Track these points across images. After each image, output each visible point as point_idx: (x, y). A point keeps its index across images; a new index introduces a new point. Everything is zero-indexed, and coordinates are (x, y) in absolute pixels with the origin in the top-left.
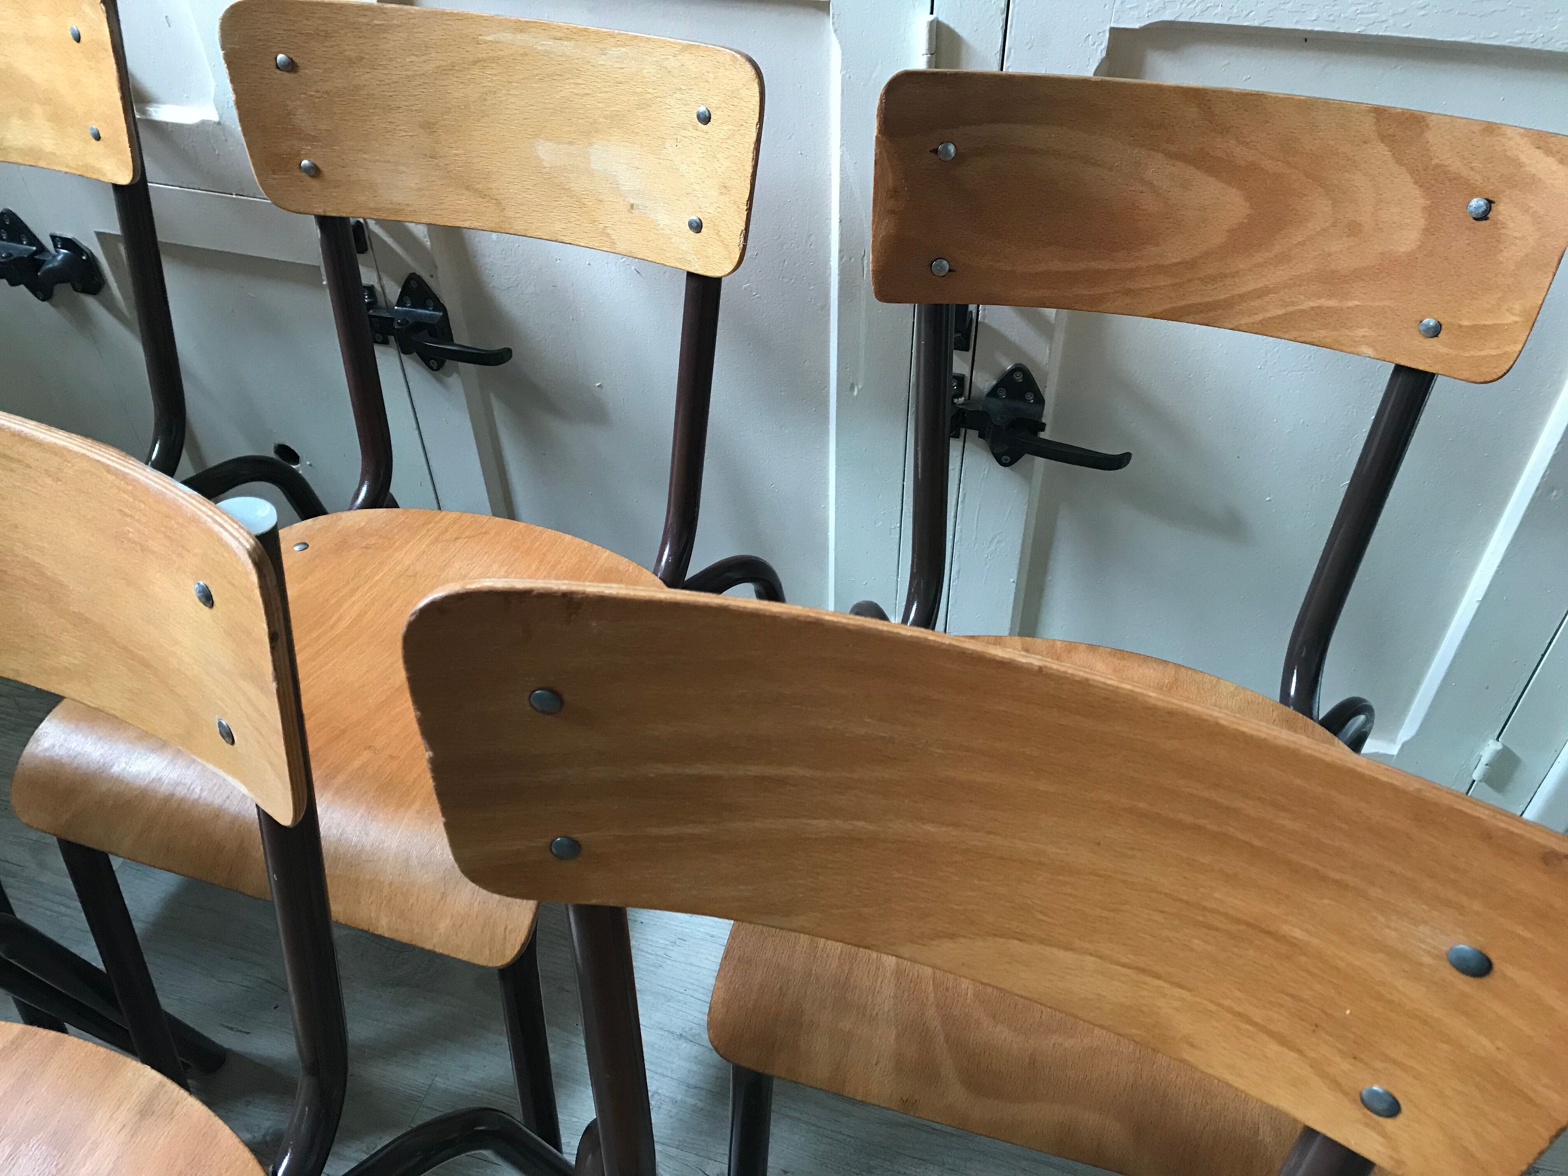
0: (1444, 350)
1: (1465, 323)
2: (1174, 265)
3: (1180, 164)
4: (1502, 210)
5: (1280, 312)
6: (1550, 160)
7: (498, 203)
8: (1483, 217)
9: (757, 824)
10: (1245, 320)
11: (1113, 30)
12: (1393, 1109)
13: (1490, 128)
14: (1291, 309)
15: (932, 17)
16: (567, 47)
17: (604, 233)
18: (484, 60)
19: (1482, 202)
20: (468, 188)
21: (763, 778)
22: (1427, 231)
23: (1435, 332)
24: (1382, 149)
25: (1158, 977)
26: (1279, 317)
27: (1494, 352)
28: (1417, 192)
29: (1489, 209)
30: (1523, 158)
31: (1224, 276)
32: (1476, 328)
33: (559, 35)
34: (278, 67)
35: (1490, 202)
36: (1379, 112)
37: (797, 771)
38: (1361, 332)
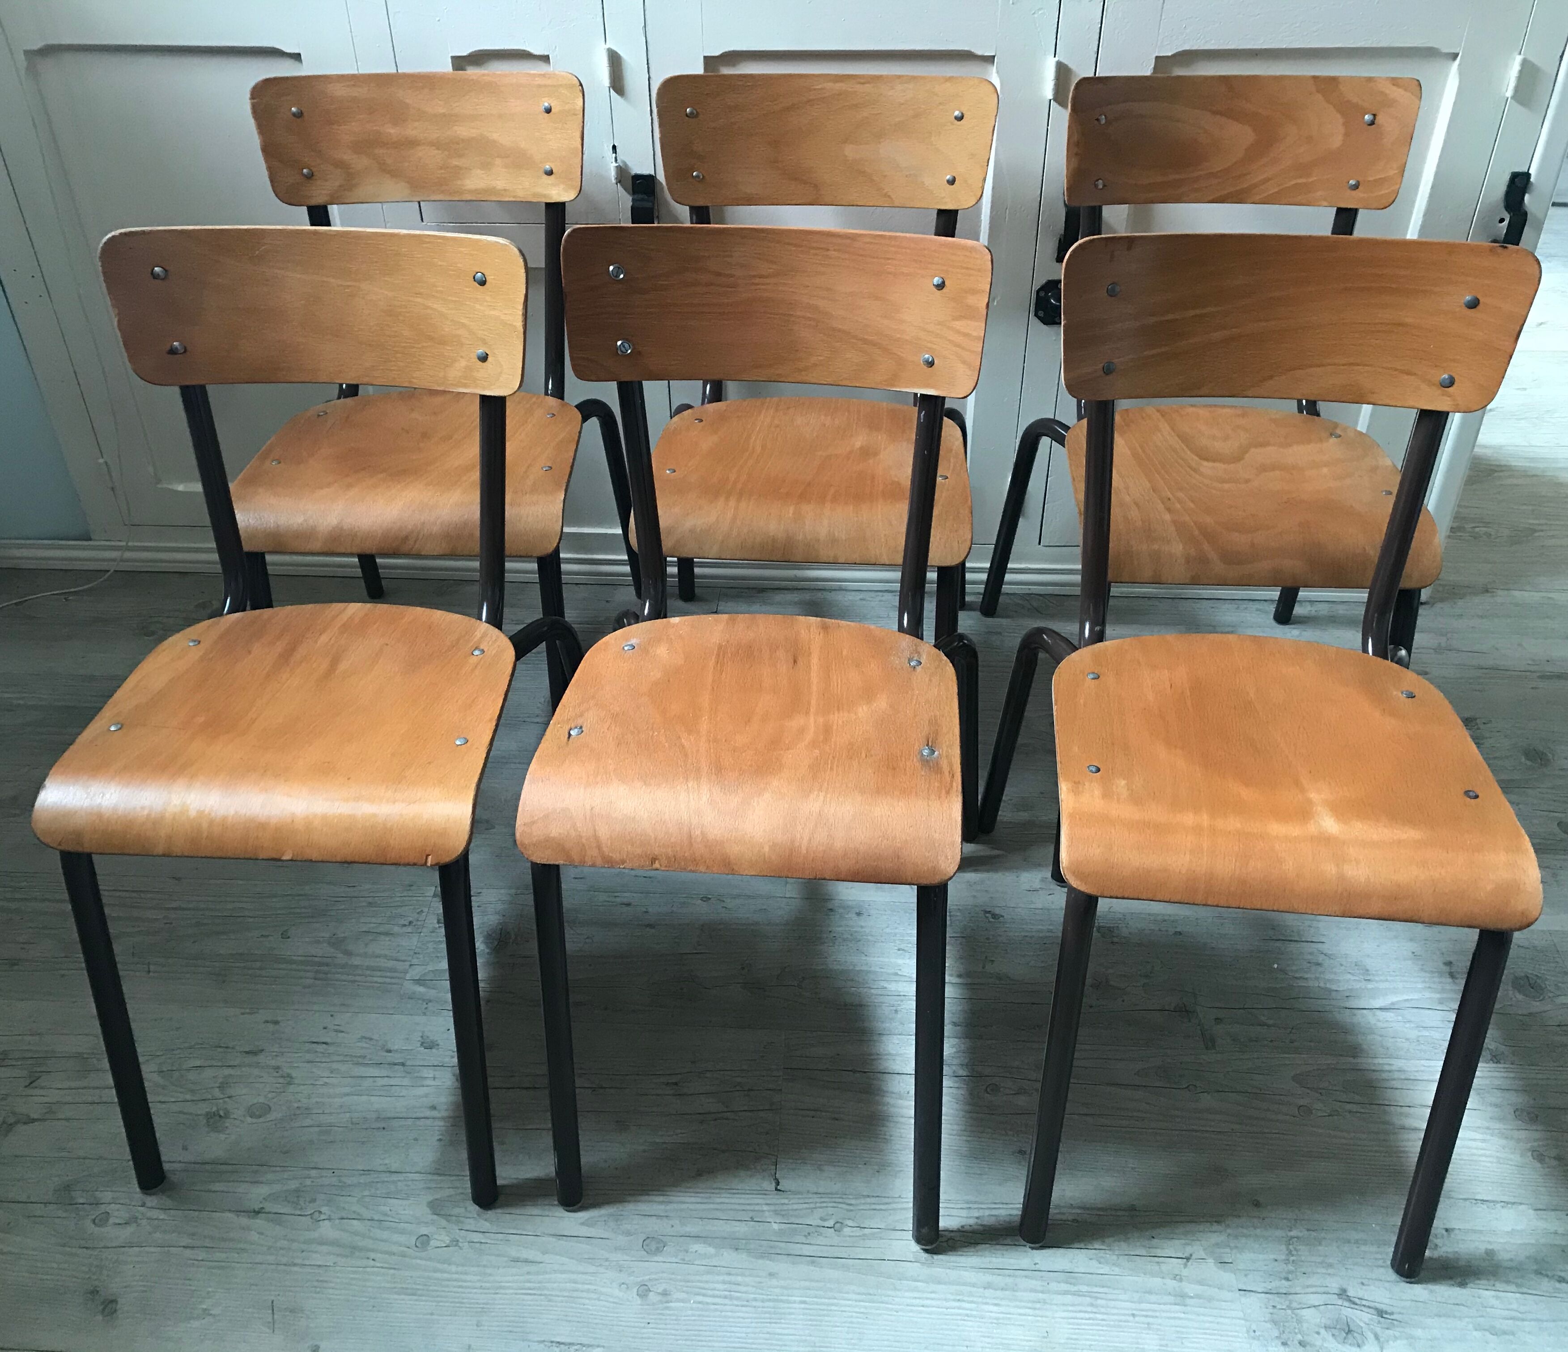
0: (1362, 195)
1: (1371, 179)
2: (1221, 171)
3: (1218, 116)
4: (1380, 119)
5: (1276, 190)
6: (1400, 90)
7: (816, 186)
8: (1372, 123)
9: (1191, 341)
10: (1257, 198)
11: (1157, 57)
12: (1451, 382)
13: (1370, 80)
14: (1281, 187)
15: (1057, 59)
16: (868, 88)
17: (886, 195)
18: (813, 100)
19: (1371, 117)
20: (796, 179)
21: (1196, 316)
22: (1347, 135)
23: (1356, 187)
24: (1319, 97)
25: (1358, 365)
26: (1276, 193)
27: (1387, 191)
28: (1339, 116)
29: (1375, 118)
30: (1387, 92)
31: (1245, 175)
32: (1375, 181)
33: (862, 81)
34: (687, 115)
35: (1374, 115)
36: (1315, 78)
37: (1209, 309)
38: (1319, 193)
